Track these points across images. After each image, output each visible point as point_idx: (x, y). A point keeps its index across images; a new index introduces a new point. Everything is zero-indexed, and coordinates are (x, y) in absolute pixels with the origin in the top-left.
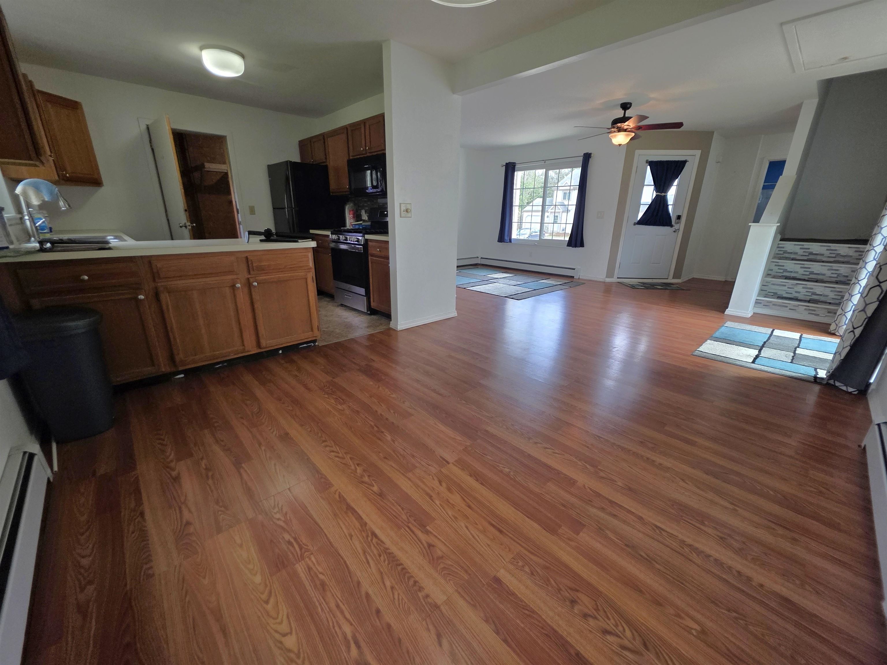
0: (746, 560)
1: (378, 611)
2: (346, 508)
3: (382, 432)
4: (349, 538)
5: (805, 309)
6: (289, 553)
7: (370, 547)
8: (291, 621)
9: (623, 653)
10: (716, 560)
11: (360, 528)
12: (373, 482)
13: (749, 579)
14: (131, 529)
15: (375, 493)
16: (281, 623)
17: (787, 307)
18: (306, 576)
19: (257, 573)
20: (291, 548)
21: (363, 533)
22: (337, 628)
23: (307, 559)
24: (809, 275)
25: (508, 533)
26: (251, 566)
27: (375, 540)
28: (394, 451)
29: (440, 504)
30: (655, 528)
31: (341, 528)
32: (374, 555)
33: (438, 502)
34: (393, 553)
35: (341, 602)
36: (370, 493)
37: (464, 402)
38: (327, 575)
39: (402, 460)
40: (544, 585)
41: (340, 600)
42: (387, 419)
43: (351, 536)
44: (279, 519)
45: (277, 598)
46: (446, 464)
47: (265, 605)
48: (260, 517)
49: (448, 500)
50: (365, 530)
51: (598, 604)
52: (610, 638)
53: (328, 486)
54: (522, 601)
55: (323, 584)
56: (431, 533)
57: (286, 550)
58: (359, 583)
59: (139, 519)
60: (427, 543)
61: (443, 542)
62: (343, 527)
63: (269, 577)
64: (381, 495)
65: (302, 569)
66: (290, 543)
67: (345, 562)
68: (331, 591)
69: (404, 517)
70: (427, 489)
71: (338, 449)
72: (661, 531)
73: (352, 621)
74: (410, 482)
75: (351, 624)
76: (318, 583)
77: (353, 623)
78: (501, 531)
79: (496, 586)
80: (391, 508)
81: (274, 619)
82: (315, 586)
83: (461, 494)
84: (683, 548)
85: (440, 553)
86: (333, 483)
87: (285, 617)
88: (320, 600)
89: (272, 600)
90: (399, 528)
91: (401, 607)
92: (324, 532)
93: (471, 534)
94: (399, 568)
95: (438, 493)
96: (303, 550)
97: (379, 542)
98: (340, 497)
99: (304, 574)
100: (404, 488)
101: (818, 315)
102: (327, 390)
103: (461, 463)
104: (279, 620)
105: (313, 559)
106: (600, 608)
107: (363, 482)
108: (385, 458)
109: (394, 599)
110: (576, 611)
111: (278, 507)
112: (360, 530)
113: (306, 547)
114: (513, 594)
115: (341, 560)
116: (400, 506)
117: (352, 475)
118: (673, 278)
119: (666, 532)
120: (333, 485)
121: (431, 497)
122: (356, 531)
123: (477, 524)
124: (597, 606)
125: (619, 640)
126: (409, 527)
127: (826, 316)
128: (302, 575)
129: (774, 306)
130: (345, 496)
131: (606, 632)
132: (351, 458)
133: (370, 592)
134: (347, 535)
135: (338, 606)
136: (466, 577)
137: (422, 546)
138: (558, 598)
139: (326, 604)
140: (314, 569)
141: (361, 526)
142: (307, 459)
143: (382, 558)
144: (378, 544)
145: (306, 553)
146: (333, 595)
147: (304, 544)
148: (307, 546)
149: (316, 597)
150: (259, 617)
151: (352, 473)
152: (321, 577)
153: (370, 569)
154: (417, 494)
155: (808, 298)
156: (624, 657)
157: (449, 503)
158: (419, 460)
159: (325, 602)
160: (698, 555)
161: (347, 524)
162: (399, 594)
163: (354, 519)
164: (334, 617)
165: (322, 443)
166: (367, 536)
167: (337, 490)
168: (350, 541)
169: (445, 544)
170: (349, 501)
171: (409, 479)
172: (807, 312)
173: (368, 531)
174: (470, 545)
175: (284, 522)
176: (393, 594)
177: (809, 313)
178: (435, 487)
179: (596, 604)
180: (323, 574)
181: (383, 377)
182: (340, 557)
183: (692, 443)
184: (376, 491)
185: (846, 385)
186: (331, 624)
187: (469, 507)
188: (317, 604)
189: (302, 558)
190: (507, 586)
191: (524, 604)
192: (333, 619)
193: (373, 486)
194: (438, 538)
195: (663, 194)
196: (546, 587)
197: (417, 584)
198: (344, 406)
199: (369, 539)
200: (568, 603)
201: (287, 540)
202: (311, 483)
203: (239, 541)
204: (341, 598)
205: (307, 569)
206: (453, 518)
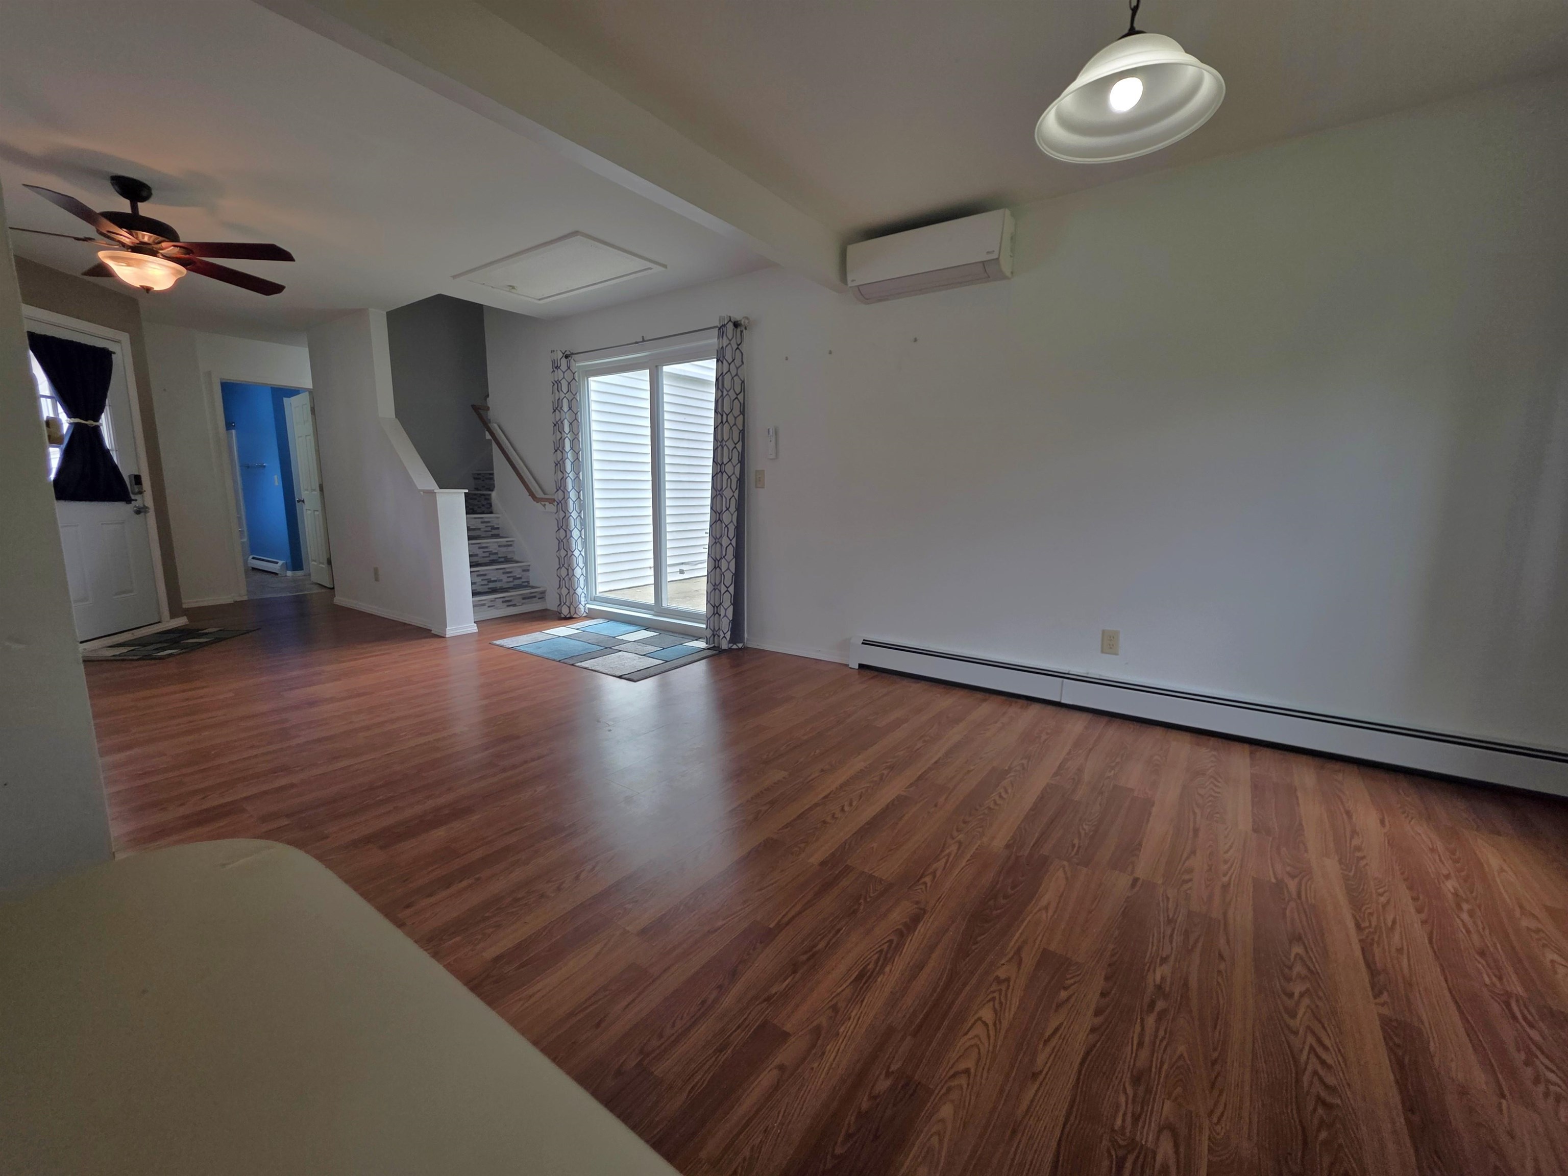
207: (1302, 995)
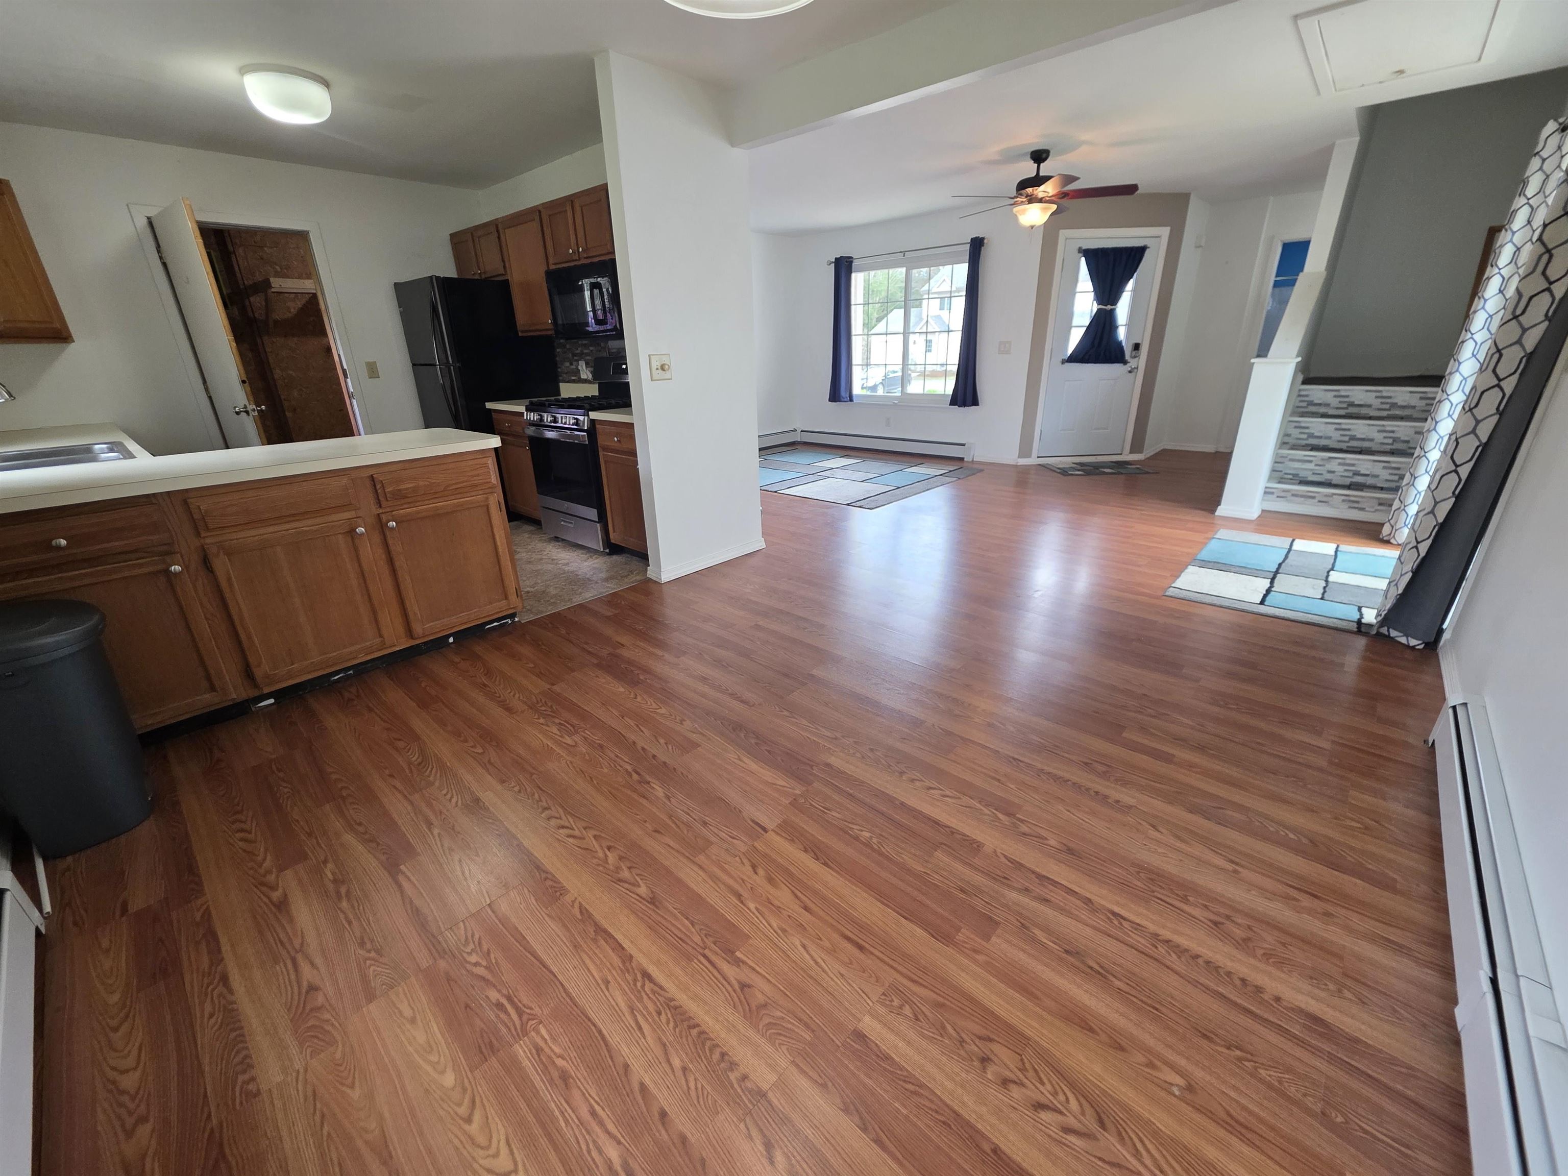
0: (1255, 957)
1: (663, 1115)
2: (594, 931)
3: (648, 783)
4: (603, 987)
5: (1343, 501)
6: (500, 1025)
7: (640, 999)
8: (515, 1151)
9: (1066, 1139)
10: (1208, 963)
11: (621, 966)
12: (637, 877)
13: (1259, 990)
14: (208, 1008)
15: (644, 899)
16: (496, 1155)
17: (1314, 498)
18: (533, 1065)
19: (445, 1068)
20: (502, 1016)
21: (627, 975)
22: (595, 1154)
23: (533, 1034)
24: (1348, 442)
25: (872, 949)
26: (434, 1058)
27: (648, 986)
28: (670, 817)
29: (757, 909)
30: (1112, 917)
31: (588, 969)
32: (650, 1013)
33: (752, 906)
34: (681, 1007)
35: (599, 1105)
36: (633, 900)
37: (786, 713)
38: (571, 1060)
39: (685, 832)
40: (936, 1036)
41: (596, 1102)
42: (654, 757)
43: (607, 983)
44: (476, 964)
45: (485, 1109)
46: (763, 832)
47: (466, 1127)
48: (442, 964)
49: (768, 899)
50: (631, 970)
51: (1026, 1060)
52: (1046, 1116)
53: (558, 894)
54: (902, 1069)
55: (565, 1077)
56: (744, 962)
57: (495, 1020)
58: (626, 1067)
59: (221, 988)
60: (739, 982)
61: (764, 977)
62: (592, 967)
63: (469, 1073)
64: (653, 901)
65: (524, 1052)
66: (500, 1006)
67: (600, 1032)
68: (579, 1088)
69: (697, 939)
70: (731, 882)
71: (573, 823)
72: (1122, 921)
73: (619, 1136)
74: (701, 873)
75: (619, 1143)
76: (555, 1074)
77: (622, 1140)
78: (861, 948)
79: (859, 1048)
80: (674, 925)
81: (482, 1148)
82: (551, 1081)
83: (790, 886)
84: (1156, 947)
85: (761, 998)
86: (567, 887)
87: (503, 1143)
88: (562, 1105)
89: (477, 1116)
90: (689, 958)
91: (702, 1103)
92: (558, 980)
93: (812, 957)
94: (694, 1032)
95: (751, 888)
96: (525, 1017)
97: (656, 988)
98: (581, 912)
99: (530, 1061)
100: (692, 886)
101: (1362, 509)
102: (543, 708)
103: (789, 830)
104: (492, 1151)
105: (543, 1032)
106: (1027, 1065)
107: (620, 880)
108: (656, 831)
109: (689, 1088)
110: (990, 1077)
111: (474, 942)
112: (621, 970)
113: (528, 1011)
114: (888, 1058)
115: (593, 1028)
116: (687, 918)
117: (601, 868)
118: (1131, 452)
119: (1128, 921)
120: (569, 892)
121: (739, 896)
122: (614, 973)
123: (821, 939)
124: (1024, 1064)
125: (1060, 1118)
126: (705, 956)
127: (1376, 510)
128: (526, 1063)
129: (1294, 498)
130: (591, 910)
131: (1039, 1106)
132: (595, 837)
133: (648, 1081)
134: (600, 982)
135: (593, 1113)
136: (807, 1036)
137: (730, 989)
138: (959, 1055)
139: (573, 1111)
140: (547, 1050)
141: (624, 962)
142: (518, 845)
143: (663, 1017)
144: (654, 992)
145: (531, 1023)
146: (584, 1094)
147: (524, 1005)
148: (531, 1009)
149: (554, 1101)
150: (457, 1149)
151: (598, 865)
152: (560, 1062)
153: (643, 1040)
154: (716, 894)
155: (1347, 481)
156: (1068, 1146)
157: (773, 905)
158: (716, 831)
159: (571, 1108)
160: (1179, 957)
161: (598, 962)
162: (696, 1079)
163: (610, 951)
164: (588, 1133)
165: (542, 813)
166: (635, 980)
167: (576, 898)
168: (606, 993)
169: (768, 980)
170: (597, 917)
171: (701, 867)
172: (1346, 505)
173: (636, 971)
174: (811, 977)
175: (486, 967)
176: (687, 1081)
177: (1350, 507)
178: (745, 878)
179: (1022, 1060)
180: (564, 1059)
181: (642, 677)
182: (590, 1024)
183: (1168, 759)
184: (644, 896)
185: (1407, 636)
186: (584, 1147)
187: (806, 908)
188: (557, 1113)
189: (525, 1033)
190: (876, 1045)
191: (905, 1073)
192: (587, 1137)
193: (639, 886)
194: (758, 972)
195: (1109, 307)
196: (941, 1039)
197: (726, 1057)
198: (576, 738)
199: (639, 984)
200: (976, 1063)
201: (494, 1001)
202: (529, 891)
203: (408, 1012)
204: (597, 1099)
205: (534, 1051)
206: (779, 932)
207: (606, 856)
